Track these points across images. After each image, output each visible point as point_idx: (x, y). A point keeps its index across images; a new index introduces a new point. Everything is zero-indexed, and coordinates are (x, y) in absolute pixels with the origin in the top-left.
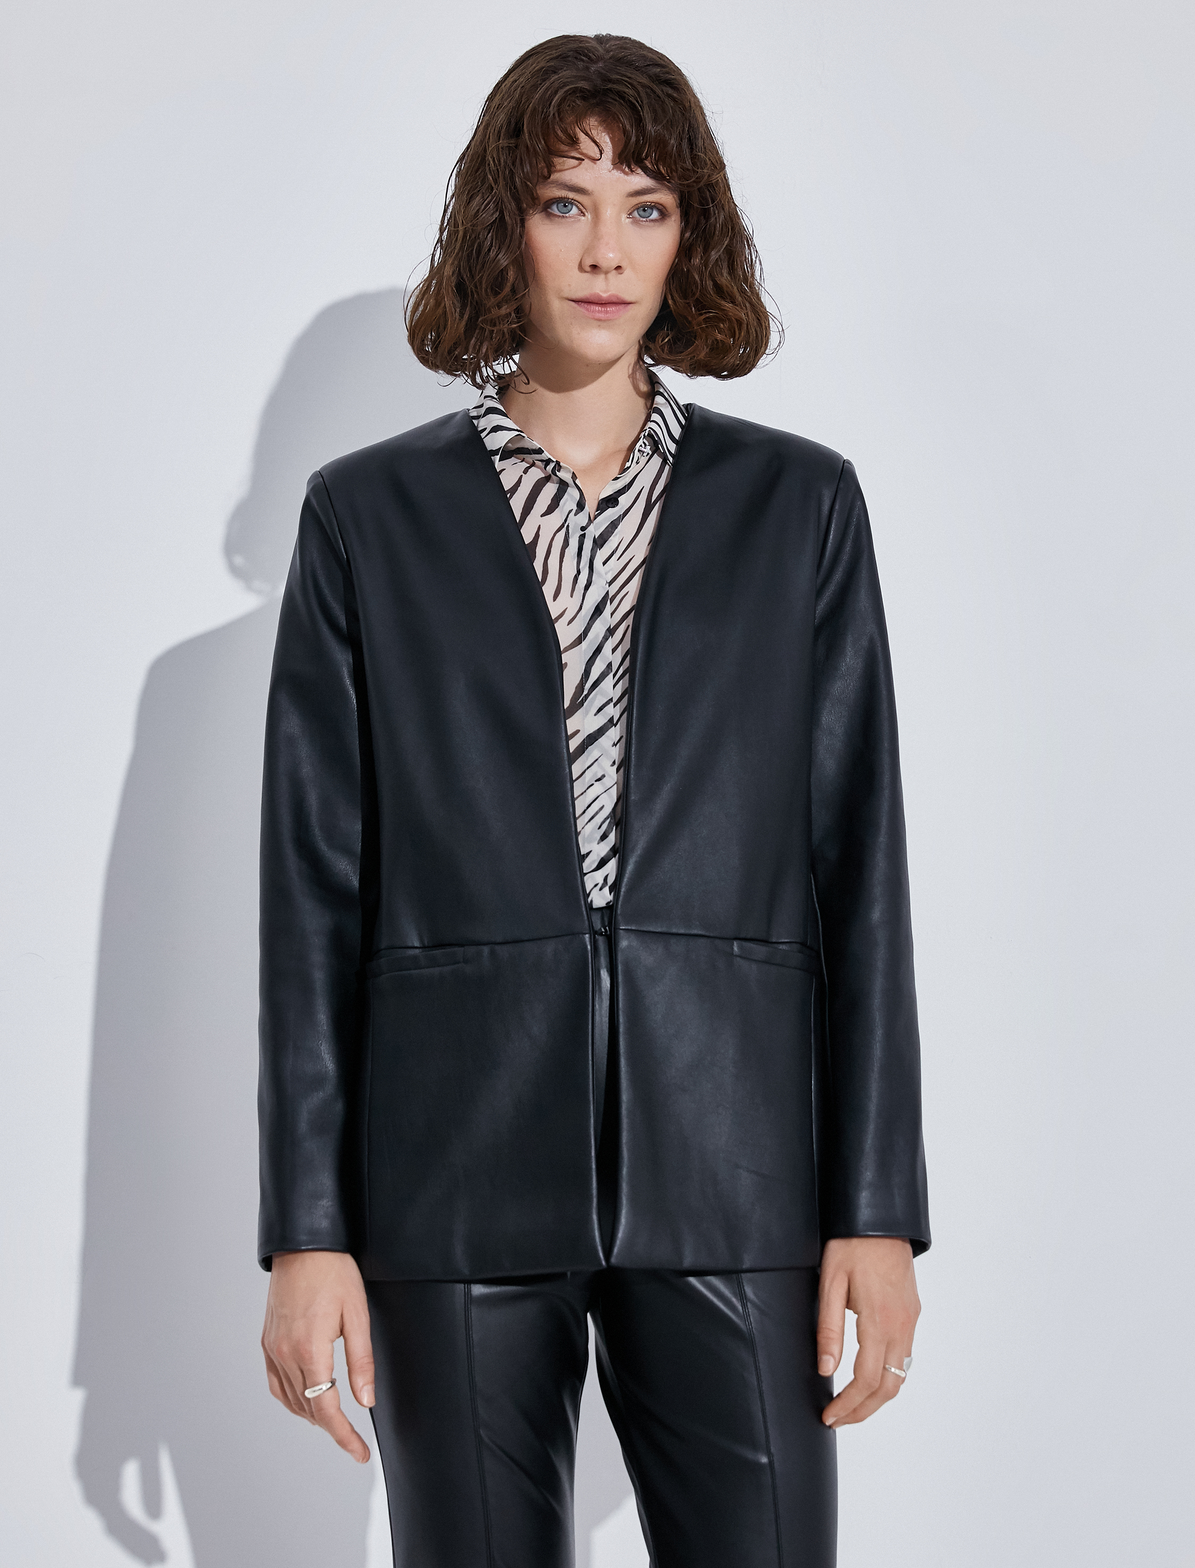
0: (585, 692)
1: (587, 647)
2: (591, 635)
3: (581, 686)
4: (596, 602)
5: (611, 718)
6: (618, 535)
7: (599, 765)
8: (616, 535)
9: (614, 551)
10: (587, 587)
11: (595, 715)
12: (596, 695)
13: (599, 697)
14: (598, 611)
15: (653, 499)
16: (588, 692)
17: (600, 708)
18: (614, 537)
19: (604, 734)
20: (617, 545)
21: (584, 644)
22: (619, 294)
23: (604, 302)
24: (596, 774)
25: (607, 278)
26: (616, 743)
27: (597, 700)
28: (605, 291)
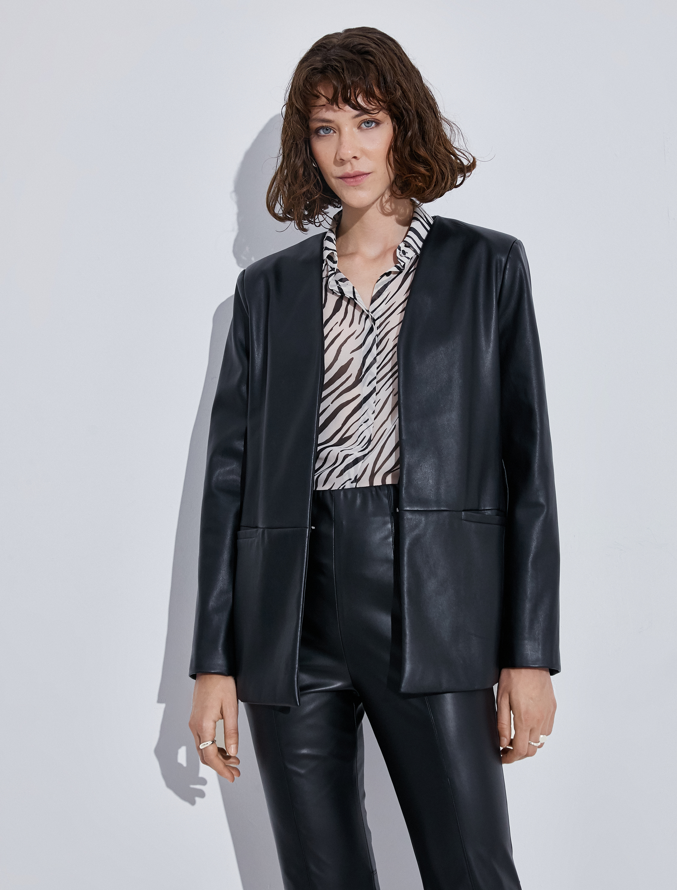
0: (363, 374)
1: (364, 350)
2: (366, 344)
3: (360, 370)
5: (374, 388)
6: (387, 291)
7: (368, 414)
8: (386, 291)
9: (383, 300)
10: (366, 320)
11: (367, 386)
12: (368, 375)
14: (371, 331)
17: (370, 382)
20: (386, 296)
21: (363, 348)
22: (360, 170)
23: (352, 176)
24: (365, 419)
25: (351, 164)
26: (376, 402)
27: (368, 377)
28: (351, 170)
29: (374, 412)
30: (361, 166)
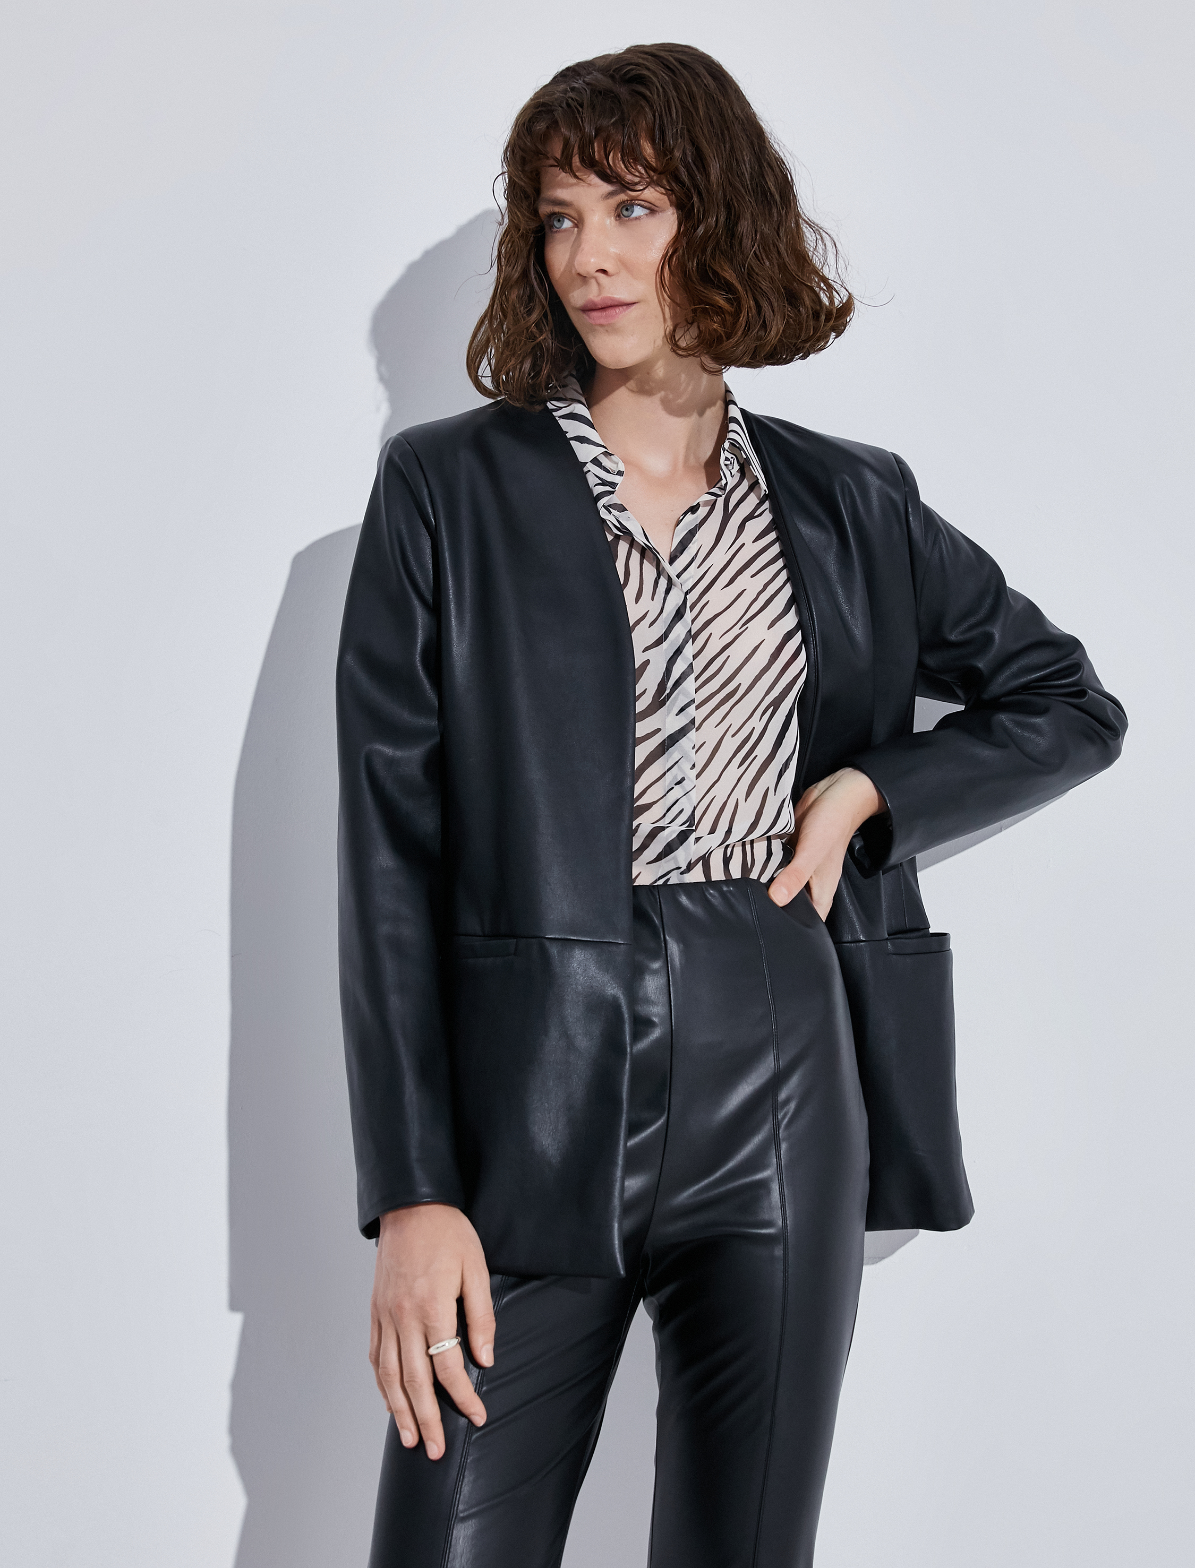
0: (668, 691)
1: (667, 648)
2: (672, 636)
3: (662, 686)
4: (676, 605)
5: (692, 719)
6: (696, 544)
7: (680, 768)
8: (694, 543)
9: (693, 558)
10: (668, 591)
11: (677, 715)
12: (678, 694)
13: (681, 697)
14: (679, 614)
15: (730, 508)
16: (670, 691)
17: (682, 708)
18: (692, 544)
19: (685, 736)
20: (696, 552)
21: (665, 645)
22: (613, 296)
23: (600, 307)
24: (675, 777)
25: (598, 284)
26: (697, 748)
27: (679, 700)
28: (599, 295)
29: (694, 766)
30: (617, 289)
